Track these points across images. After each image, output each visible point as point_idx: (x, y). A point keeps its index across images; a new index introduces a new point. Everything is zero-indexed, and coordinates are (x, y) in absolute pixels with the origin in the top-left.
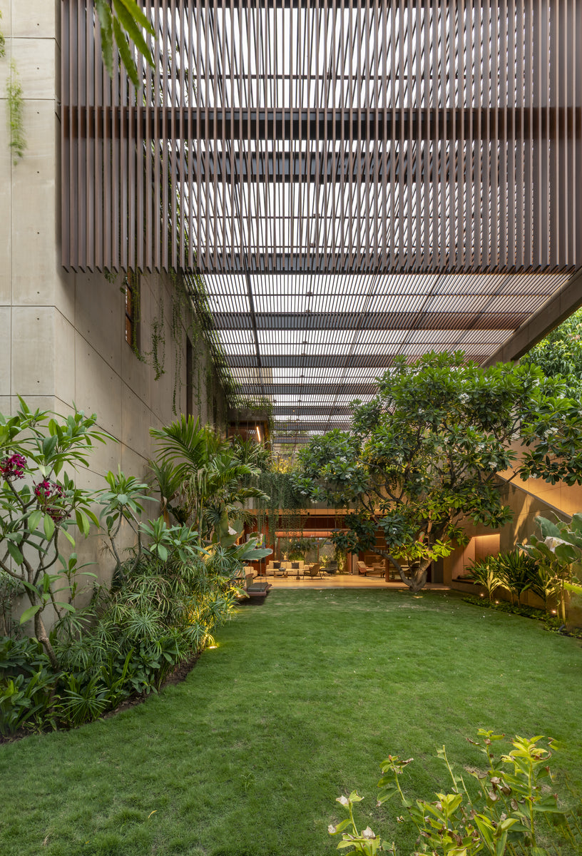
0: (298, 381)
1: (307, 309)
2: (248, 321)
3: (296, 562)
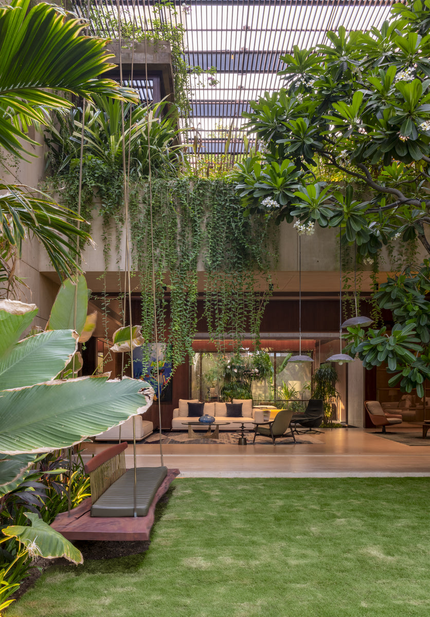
3: (237, 401)
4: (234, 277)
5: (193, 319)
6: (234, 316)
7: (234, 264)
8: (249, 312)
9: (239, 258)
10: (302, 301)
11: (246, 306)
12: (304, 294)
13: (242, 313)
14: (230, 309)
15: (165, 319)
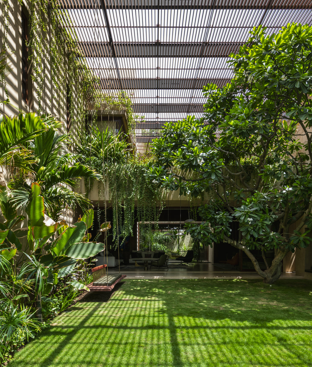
0: (154, 101)
1: (156, 39)
2: (107, 49)
4: (148, 203)
5: (133, 219)
6: (148, 217)
7: (148, 198)
8: (154, 216)
9: (150, 196)
10: (181, 210)
11: (153, 214)
12: (182, 207)
13: (151, 217)
14: (147, 215)
15: (122, 219)
